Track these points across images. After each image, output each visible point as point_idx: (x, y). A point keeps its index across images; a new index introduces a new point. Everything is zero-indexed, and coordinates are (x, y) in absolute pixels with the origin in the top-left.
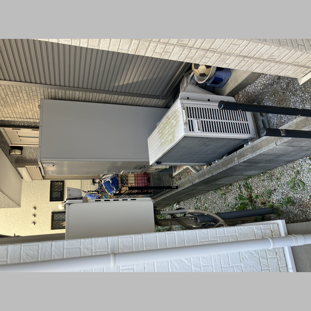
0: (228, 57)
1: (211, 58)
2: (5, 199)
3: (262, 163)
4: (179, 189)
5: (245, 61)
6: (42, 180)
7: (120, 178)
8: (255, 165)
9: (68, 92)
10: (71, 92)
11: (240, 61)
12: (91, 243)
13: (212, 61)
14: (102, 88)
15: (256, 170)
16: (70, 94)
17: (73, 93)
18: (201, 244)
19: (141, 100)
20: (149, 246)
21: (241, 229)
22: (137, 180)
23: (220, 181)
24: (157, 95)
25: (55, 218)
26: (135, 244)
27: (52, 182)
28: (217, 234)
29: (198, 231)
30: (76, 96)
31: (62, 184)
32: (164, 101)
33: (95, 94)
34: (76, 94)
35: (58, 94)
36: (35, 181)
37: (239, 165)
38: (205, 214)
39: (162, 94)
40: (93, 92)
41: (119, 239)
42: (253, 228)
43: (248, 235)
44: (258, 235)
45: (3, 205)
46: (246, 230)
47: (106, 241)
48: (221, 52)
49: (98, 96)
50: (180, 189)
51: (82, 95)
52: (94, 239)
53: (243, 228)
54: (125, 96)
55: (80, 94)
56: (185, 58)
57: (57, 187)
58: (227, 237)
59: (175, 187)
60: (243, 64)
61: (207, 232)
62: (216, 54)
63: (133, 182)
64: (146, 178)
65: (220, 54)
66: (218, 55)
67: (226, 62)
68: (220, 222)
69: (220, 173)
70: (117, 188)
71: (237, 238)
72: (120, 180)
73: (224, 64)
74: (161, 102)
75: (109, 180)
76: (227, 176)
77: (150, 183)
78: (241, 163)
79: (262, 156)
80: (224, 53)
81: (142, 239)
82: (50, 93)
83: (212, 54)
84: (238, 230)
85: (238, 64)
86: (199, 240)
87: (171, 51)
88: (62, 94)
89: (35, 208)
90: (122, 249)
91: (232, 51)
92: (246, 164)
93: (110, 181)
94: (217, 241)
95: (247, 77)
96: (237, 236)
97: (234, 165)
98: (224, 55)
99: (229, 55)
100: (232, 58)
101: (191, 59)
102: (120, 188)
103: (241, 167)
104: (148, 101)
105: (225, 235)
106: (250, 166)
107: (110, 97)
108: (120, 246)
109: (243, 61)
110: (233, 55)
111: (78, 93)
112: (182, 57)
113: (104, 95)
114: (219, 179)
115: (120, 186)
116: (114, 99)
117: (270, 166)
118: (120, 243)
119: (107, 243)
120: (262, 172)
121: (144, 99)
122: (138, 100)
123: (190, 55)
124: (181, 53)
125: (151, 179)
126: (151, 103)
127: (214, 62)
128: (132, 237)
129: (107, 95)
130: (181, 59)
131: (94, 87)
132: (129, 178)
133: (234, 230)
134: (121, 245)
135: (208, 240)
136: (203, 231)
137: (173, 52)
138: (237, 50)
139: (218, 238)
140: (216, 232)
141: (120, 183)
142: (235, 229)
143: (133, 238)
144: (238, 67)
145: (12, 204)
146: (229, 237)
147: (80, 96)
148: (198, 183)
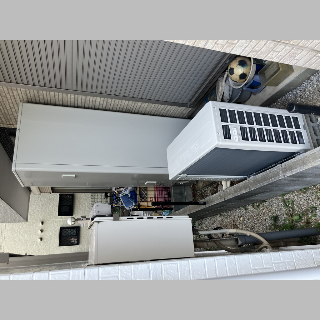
0: (299, 51)
1: (279, 52)
2: (12, 213)
3: (310, 177)
4: (207, 206)
5: (317, 56)
6: (51, 193)
7: (139, 192)
8: (300, 180)
9: (88, 98)
10: (92, 98)
11: (311, 58)
12: (130, 271)
13: (280, 56)
14: (127, 95)
15: (299, 185)
16: (91, 100)
17: (94, 99)
18: (256, 272)
19: (166, 109)
20: (196, 275)
21: (298, 255)
22: (157, 194)
23: (256, 197)
24: (184, 102)
25: (63, 233)
26: (181, 272)
27: (61, 196)
28: (272, 260)
29: (250, 256)
30: (96, 102)
31: (71, 197)
32: (190, 109)
33: (117, 101)
34: (97, 100)
35: (78, 101)
36: (43, 194)
37: (284, 179)
38: (247, 235)
39: (190, 101)
40: (116, 99)
41: (163, 265)
42: (311, 253)
43: (306, 262)
44: (318, 262)
45: (9, 219)
46: (304, 256)
47: (147, 269)
48: (293, 45)
49: (120, 103)
50: (209, 205)
51: (103, 102)
52: (134, 266)
53: (301, 253)
54: (149, 103)
55: (101, 101)
56: (249, 52)
57: (65, 200)
58: (283, 264)
59: (203, 203)
60: (315, 60)
61: (260, 258)
62: (287, 47)
63: (153, 196)
64: (166, 192)
65: (292, 48)
66: (289, 48)
67: (296, 58)
68: (264, 244)
69: (260, 188)
70: (136, 202)
71: (295, 265)
72: (139, 194)
73: (292, 60)
74: (186, 111)
75: (128, 193)
76: (266, 191)
77: (170, 198)
78: (287, 177)
79: (314, 169)
80: (296, 47)
81: (188, 266)
82: (69, 99)
83: (282, 47)
84: (295, 255)
85: (308, 60)
86: (253, 267)
87: (236, 43)
88: (82, 101)
89: (42, 223)
90: (166, 278)
91: (306, 44)
92: (292, 178)
93: (129, 195)
94: (273, 268)
95: (290, 83)
96: (294, 263)
97: (278, 179)
98: (296, 48)
99: (302, 48)
100: (304, 52)
101: (256, 54)
102: (139, 202)
103: (285, 182)
104: (173, 109)
105: (281, 261)
106: (295, 181)
107: (133, 104)
108: (164, 274)
109: (315, 57)
110: (306, 49)
111: (99, 99)
112: (246, 51)
113: (127, 102)
114: (256, 194)
115: (139, 201)
116: (137, 107)
117: (317, 181)
118: (163, 270)
119: (148, 270)
120: (305, 187)
121: (169, 107)
122: (162, 108)
123: (256, 48)
124: (246, 45)
125: (172, 193)
126: (176, 112)
127: (282, 57)
128: (177, 263)
129: (131, 102)
130: (245, 53)
131: (117, 94)
132: (149, 193)
133: (291, 256)
134: (164, 272)
135: (263, 267)
136: (257, 256)
137: (238, 44)
138: (313, 43)
139: (273, 264)
140: (271, 257)
141: (139, 197)
142: (292, 253)
143: (179, 264)
144: (307, 65)
145: (18, 218)
146: (286, 264)
147: (100, 102)
148: (231, 198)
